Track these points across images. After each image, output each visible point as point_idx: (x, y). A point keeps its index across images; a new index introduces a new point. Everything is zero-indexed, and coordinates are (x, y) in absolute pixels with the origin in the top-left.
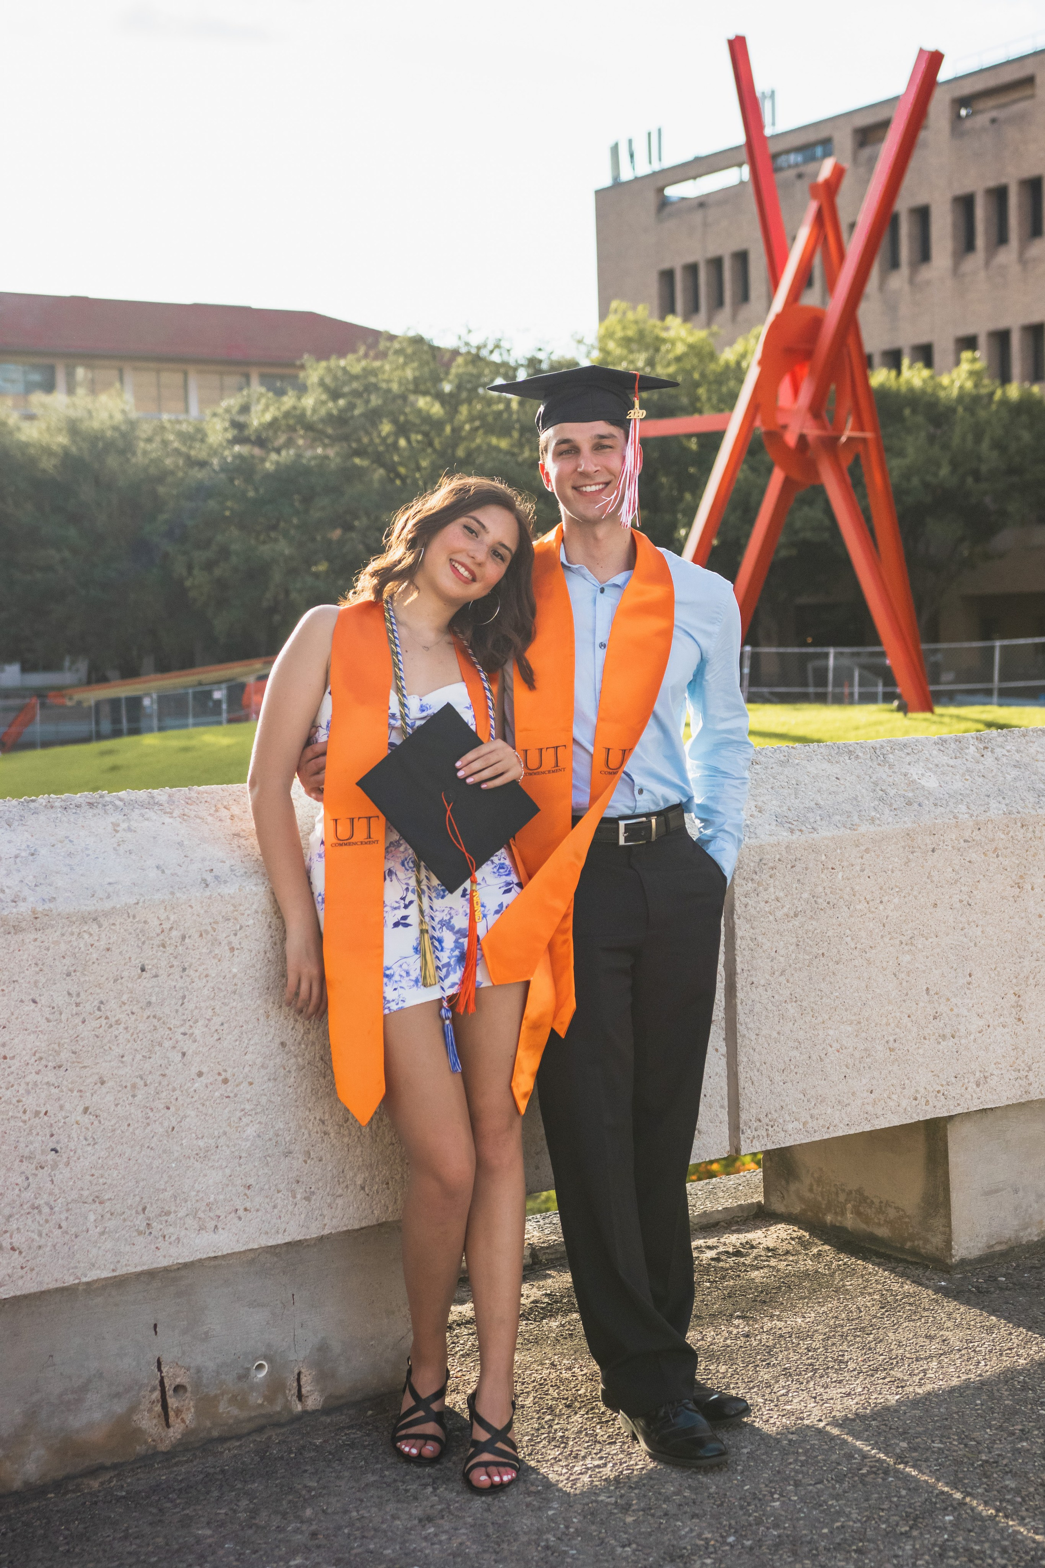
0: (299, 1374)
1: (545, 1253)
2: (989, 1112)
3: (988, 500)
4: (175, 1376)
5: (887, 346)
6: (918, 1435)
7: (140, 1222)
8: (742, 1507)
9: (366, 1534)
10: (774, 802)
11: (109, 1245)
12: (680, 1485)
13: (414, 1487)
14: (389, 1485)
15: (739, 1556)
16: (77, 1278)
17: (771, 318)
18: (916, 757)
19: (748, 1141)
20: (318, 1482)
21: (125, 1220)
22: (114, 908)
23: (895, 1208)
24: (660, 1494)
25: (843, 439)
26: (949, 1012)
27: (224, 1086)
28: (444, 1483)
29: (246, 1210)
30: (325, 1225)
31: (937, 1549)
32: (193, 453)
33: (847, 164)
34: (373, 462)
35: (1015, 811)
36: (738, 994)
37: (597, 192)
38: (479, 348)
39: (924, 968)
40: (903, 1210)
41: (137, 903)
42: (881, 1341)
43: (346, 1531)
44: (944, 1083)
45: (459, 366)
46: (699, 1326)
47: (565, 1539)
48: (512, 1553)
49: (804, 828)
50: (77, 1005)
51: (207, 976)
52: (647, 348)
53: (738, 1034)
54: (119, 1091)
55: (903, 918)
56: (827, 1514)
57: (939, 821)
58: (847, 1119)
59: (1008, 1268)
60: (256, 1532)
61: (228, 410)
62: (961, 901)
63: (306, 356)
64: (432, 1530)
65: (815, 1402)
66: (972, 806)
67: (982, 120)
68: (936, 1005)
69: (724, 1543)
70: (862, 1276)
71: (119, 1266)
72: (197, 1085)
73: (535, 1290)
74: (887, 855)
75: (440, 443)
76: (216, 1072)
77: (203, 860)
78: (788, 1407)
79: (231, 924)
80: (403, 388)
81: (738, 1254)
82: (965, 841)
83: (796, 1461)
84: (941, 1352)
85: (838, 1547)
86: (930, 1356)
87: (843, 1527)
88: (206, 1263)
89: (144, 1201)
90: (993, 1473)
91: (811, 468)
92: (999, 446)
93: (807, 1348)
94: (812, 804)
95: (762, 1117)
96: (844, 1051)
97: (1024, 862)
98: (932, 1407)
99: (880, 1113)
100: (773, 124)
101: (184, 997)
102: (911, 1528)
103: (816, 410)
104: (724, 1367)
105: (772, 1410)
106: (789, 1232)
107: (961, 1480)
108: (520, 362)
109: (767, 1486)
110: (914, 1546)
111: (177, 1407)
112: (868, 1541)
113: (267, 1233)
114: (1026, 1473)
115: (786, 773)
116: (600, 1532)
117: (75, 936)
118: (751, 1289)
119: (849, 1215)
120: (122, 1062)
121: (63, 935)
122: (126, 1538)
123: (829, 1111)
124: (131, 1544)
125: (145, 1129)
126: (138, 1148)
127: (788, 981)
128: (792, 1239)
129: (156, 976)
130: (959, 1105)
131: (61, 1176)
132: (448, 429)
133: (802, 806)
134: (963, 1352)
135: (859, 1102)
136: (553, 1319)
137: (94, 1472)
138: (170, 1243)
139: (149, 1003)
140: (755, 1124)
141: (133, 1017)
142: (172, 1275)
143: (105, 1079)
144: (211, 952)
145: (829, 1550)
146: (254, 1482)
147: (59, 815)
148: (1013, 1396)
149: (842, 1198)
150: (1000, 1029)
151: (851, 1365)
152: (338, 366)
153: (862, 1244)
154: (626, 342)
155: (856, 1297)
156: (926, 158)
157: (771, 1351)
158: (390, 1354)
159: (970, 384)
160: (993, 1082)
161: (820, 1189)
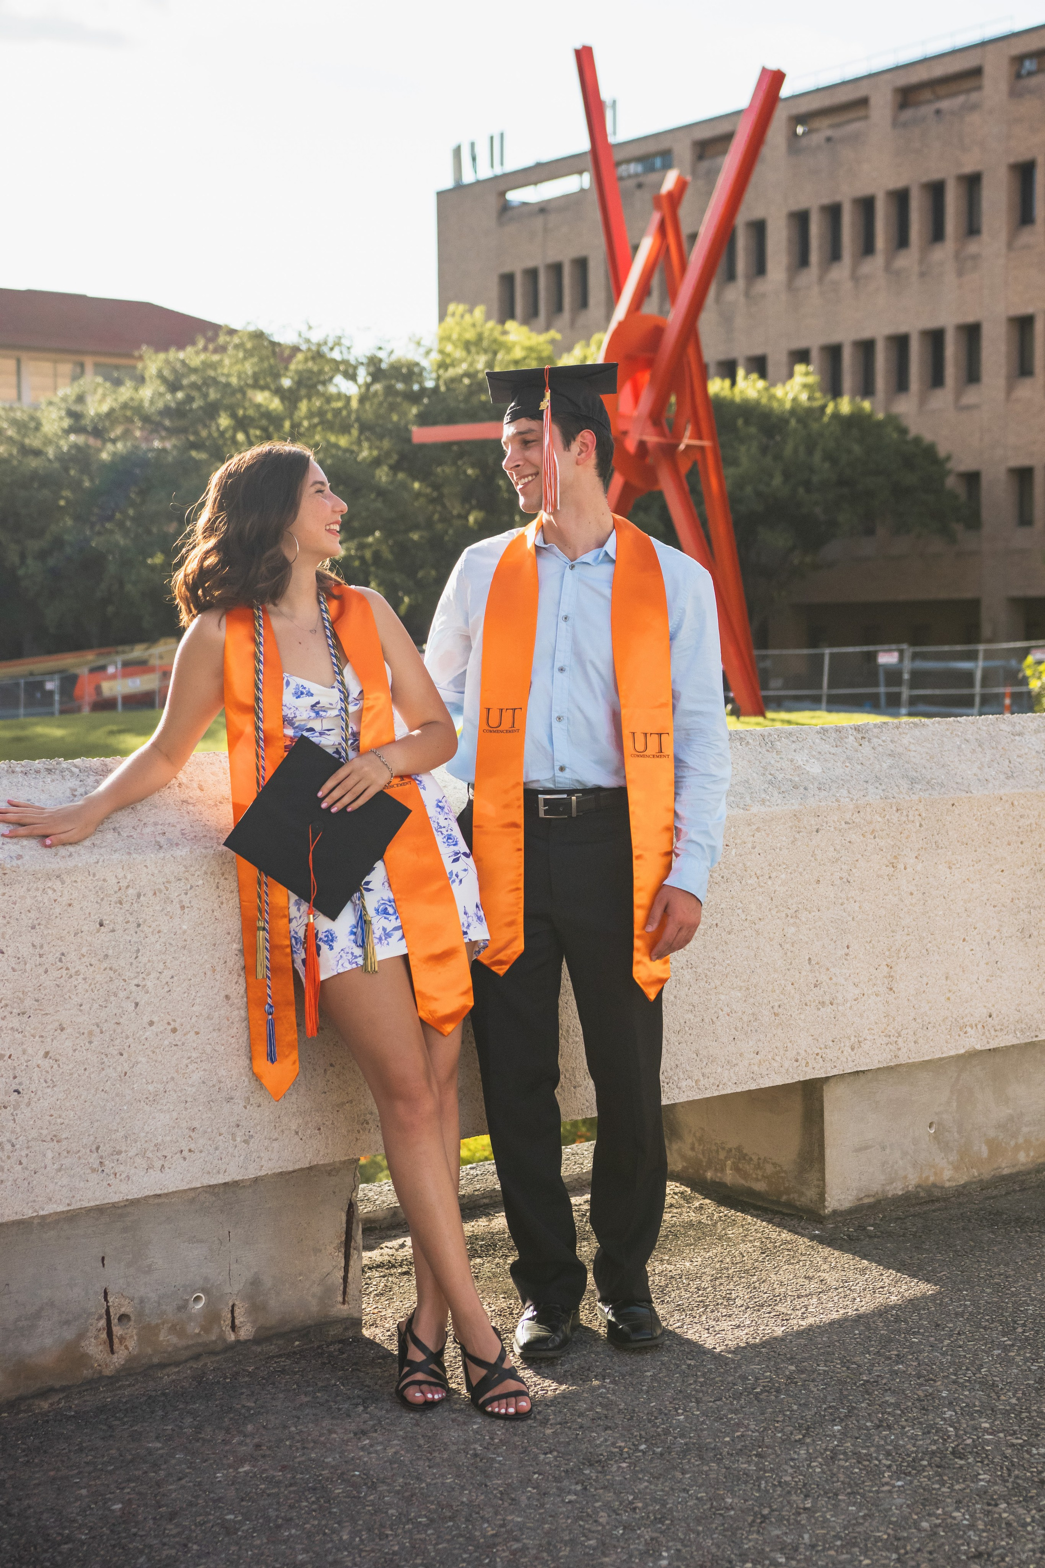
0: (233, 1306)
2: (861, 1074)
3: (818, 510)
4: (121, 1305)
5: (722, 357)
6: (805, 1360)
7: (94, 1159)
8: (650, 1421)
9: (306, 1445)
11: (65, 1181)
12: (592, 1403)
13: (346, 1406)
14: (322, 1405)
15: (651, 1461)
16: (35, 1211)
17: (613, 325)
18: (801, 744)
20: (255, 1402)
21: (79, 1158)
22: (76, 866)
23: (773, 1164)
24: (574, 1410)
25: (682, 447)
26: (828, 981)
27: (172, 1035)
28: (373, 1402)
29: (190, 1151)
30: (262, 1166)
31: (828, 1453)
32: (27, 441)
33: (688, 178)
34: (211, 455)
35: (891, 796)
37: (440, 194)
38: (319, 345)
39: (807, 939)
40: (780, 1166)
41: (97, 862)
42: (763, 1282)
43: (288, 1443)
44: (823, 1046)
45: (298, 362)
47: (492, 1448)
48: (443, 1461)
50: (41, 956)
51: (159, 932)
52: (486, 351)
54: (77, 1038)
55: (789, 893)
56: (727, 1426)
57: (823, 804)
58: (735, 1078)
59: (875, 1219)
60: (203, 1445)
61: (64, 399)
62: (841, 878)
63: (144, 348)
64: (367, 1442)
66: (852, 791)
67: (817, 138)
68: (817, 974)
69: (637, 1450)
70: (743, 1226)
71: (73, 1201)
72: (147, 1034)
74: (777, 834)
76: (166, 1022)
77: (156, 824)
79: (182, 884)
80: (242, 383)
82: (846, 823)
83: (695, 1382)
84: (820, 1290)
85: (740, 1452)
86: (810, 1294)
87: (742, 1436)
88: (151, 1201)
89: (98, 1140)
90: (874, 1391)
91: (650, 475)
92: (829, 457)
93: (697, 1288)
96: (734, 1015)
97: (898, 843)
98: (816, 1337)
99: (765, 1073)
100: (616, 133)
101: (138, 951)
102: (804, 1436)
103: (656, 417)
107: (846, 1397)
108: (360, 360)
109: (671, 1403)
110: (807, 1450)
111: (121, 1335)
112: (767, 1447)
113: (209, 1173)
114: (904, 1391)
116: (523, 1442)
117: (40, 891)
119: (728, 1172)
120: (81, 1011)
121: (29, 890)
122: (81, 1450)
123: (719, 1070)
124: (87, 1456)
125: (99, 1073)
126: (93, 1091)
128: (675, 1194)
129: (113, 931)
130: (835, 1067)
131: (23, 1116)
132: (287, 424)
134: (840, 1290)
135: (746, 1063)
137: (44, 1394)
138: (121, 1181)
139: (106, 956)
141: (91, 969)
142: (119, 1211)
143: (65, 1026)
144: (163, 910)
145: (732, 1455)
146: (195, 1403)
147: (21, 780)
148: (888, 1327)
149: (722, 1155)
150: (874, 998)
151: (739, 1302)
152: (178, 359)
153: (741, 1198)
154: (467, 346)
155: (738, 1244)
156: (763, 174)
157: (663, 1290)
158: (317, 1290)
159: (804, 397)
160: (866, 1046)
161: (701, 1147)
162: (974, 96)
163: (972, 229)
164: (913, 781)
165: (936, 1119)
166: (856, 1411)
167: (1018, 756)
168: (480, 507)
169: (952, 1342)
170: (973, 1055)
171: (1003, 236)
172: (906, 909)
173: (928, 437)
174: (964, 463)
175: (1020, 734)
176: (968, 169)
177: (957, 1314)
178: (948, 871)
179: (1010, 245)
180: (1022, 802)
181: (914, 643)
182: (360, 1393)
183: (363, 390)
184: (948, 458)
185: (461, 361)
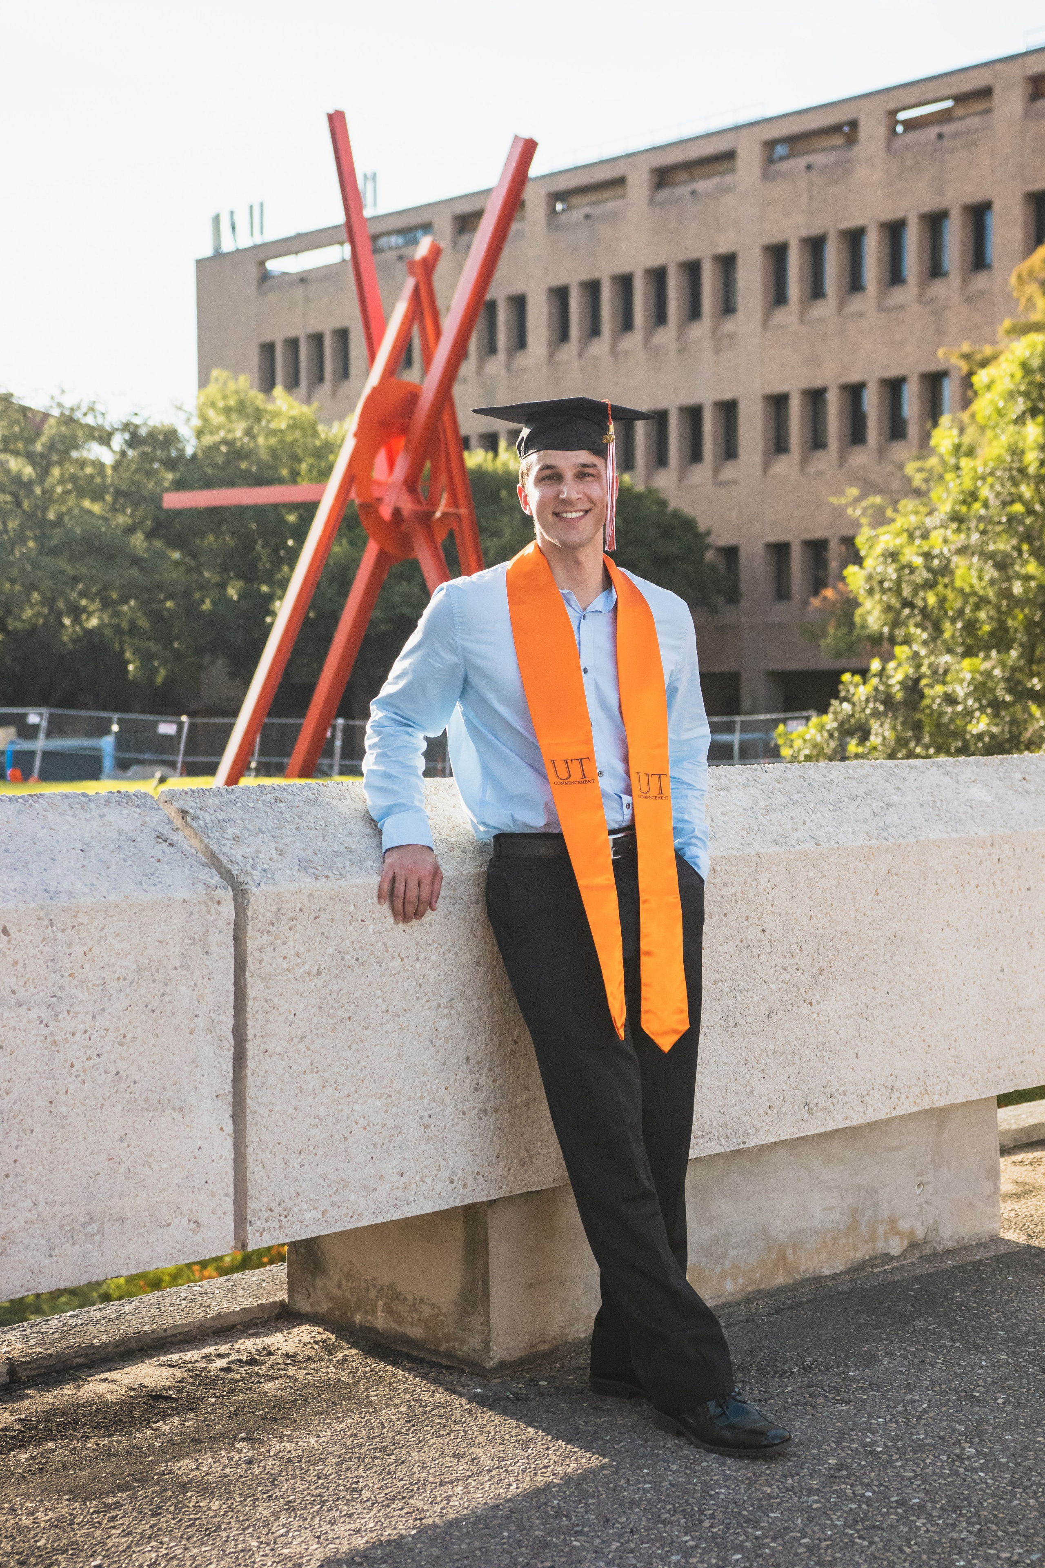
1: (26, 1369)
2: (533, 1196)
5: (484, 429)
10: (298, 844)
17: (367, 390)
19: (258, 1234)
23: (430, 1305)
25: (438, 514)
26: (492, 1083)
33: (445, 245)
36: (248, 1064)
37: (198, 262)
38: (72, 410)
39: (465, 1035)
40: (438, 1308)
42: (402, 1463)
45: (50, 428)
46: (196, 1452)
49: (330, 874)
52: (247, 418)
53: (248, 1111)
55: (442, 978)
58: (373, 1207)
59: (551, 1369)
65: (318, 1543)
67: (576, 215)
68: (479, 1075)
70: (390, 1384)
73: (7, 1414)
75: (30, 504)
78: (286, 1551)
81: (252, 1362)
84: (469, 1473)
86: (457, 1480)
91: (406, 543)
93: (317, 1475)
94: (342, 848)
95: (273, 1205)
96: (371, 1129)
98: (453, 1543)
99: (411, 1199)
100: (375, 205)
103: (411, 484)
104: (217, 1503)
105: (266, 1555)
106: (313, 1334)
108: (115, 426)
115: (314, 812)
118: (262, 1404)
119: (380, 1314)
123: (353, 1197)
127: (308, 1049)
128: (316, 1342)
130: (500, 1188)
132: (38, 490)
133: (330, 850)
134: (493, 1473)
135: (388, 1187)
136: (23, 1450)
140: (266, 1215)
148: (544, 1524)
149: (373, 1294)
151: (365, 1494)
153: (394, 1347)
154: (228, 412)
155: (381, 1409)
156: (523, 249)
157: (275, 1480)
160: (538, 1162)
161: (349, 1285)
162: (729, 179)
163: (728, 307)
167: (723, 814)
168: (239, 577)
169: (622, 1544)
171: (758, 315)
173: (687, 510)
174: (722, 538)
175: (726, 789)
176: (724, 249)
177: (632, 1503)
179: (765, 323)
180: (725, 867)
183: (118, 457)
184: (708, 533)
185: (220, 427)
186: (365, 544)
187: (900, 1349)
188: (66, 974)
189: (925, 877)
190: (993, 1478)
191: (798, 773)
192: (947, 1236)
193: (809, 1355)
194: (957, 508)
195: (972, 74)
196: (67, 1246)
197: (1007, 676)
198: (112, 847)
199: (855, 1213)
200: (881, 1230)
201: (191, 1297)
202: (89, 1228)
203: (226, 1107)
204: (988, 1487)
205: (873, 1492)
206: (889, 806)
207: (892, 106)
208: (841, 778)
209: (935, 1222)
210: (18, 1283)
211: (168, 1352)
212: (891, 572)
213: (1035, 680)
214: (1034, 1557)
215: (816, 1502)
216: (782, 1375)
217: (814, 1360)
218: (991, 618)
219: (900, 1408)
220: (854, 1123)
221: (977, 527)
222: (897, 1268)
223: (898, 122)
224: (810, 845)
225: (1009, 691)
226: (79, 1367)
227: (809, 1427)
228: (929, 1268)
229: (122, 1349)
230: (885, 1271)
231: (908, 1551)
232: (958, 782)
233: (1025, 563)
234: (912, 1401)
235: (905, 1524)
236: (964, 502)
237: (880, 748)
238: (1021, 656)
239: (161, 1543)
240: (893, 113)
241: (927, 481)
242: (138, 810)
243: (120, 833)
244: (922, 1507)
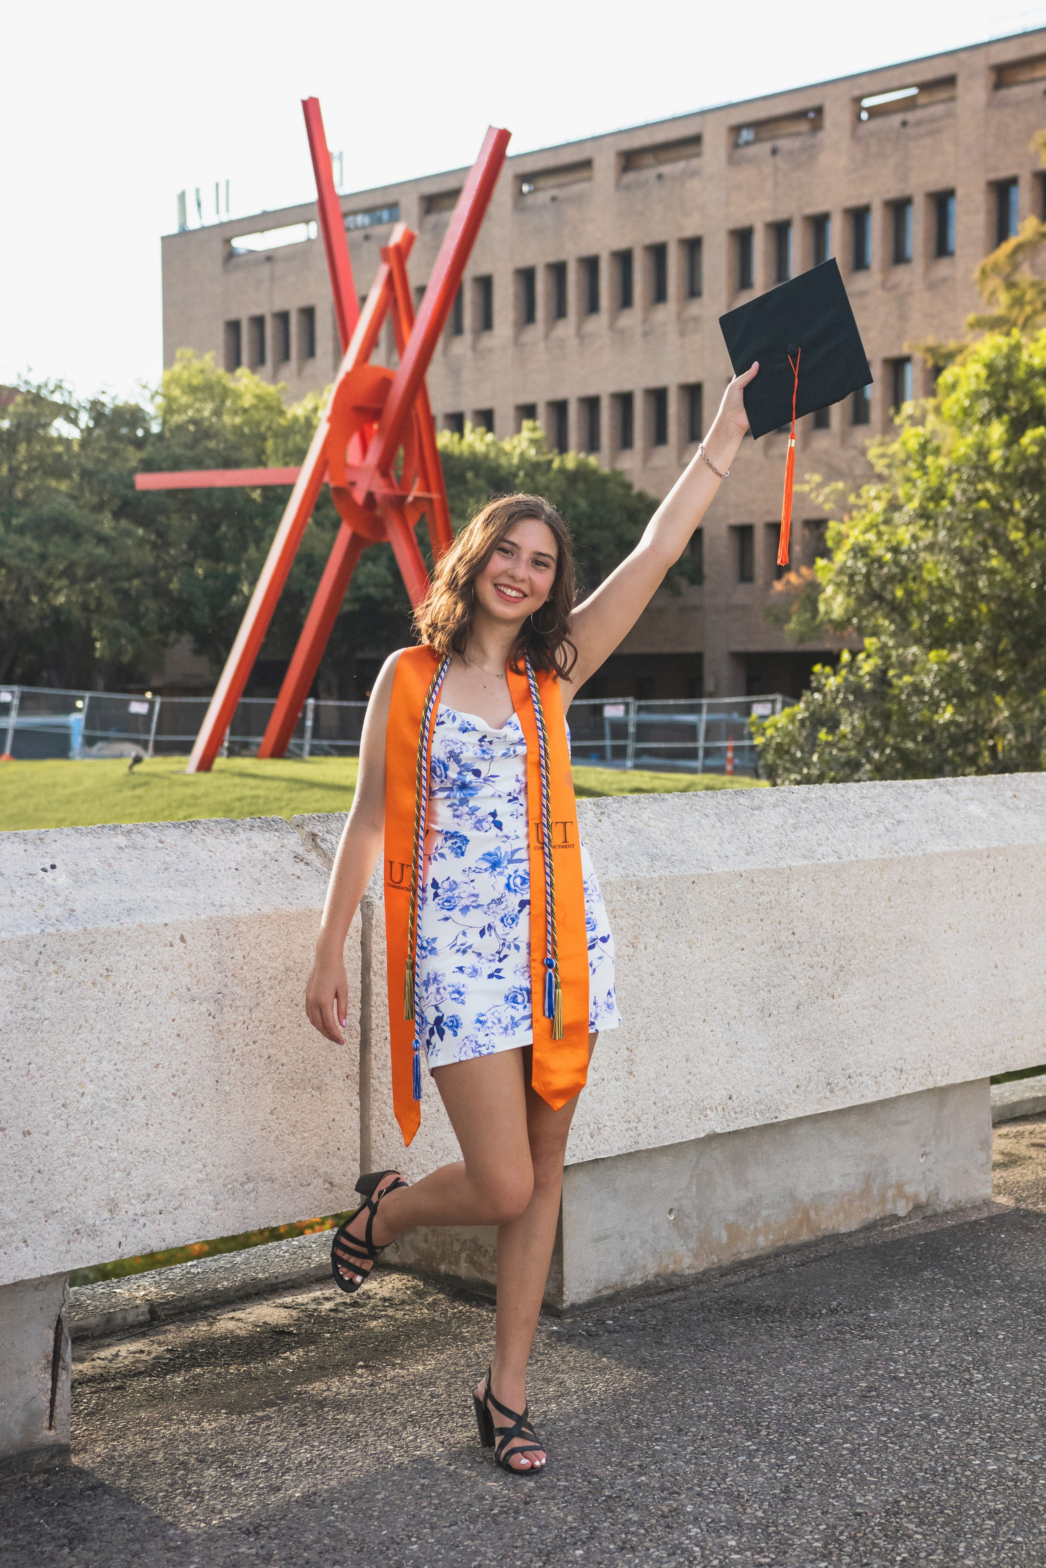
1: (164, 1309)
2: (600, 1162)
5: (450, 410)
12: (319, 1533)
13: (50, 1548)
14: (23, 1548)
17: (341, 375)
25: (410, 499)
33: (416, 232)
35: (631, 874)
37: (164, 239)
38: (39, 387)
45: (17, 405)
46: (324, 1376)
52: (213, 398)
53: (372, 1089)
59: (614, 1311)
65: (443, 1447)
67: (543, 197)
70: (478, 1323)
73: (156, 1346)
81: (355, 1304)
83: (430, 1504)
84: (558, 1394)
86: (549, 1399)
90: (616, 1508)
91: (378, 526)
93: (430, 1395)
97: (639, 923)
100: (342, 184)
102: (545, 1564)
103: (384, 467)
104: (352, 1416)
106: (403, 1281)
107: (587, 1516)
108: (82, 404)
109: (403, 1530)
114: (647, 1506)
118: (371, 1338)
119: (463, 1264)
128: (407, 1288)
134: (579, 1393)
136: (176, 1374)
149: (457, 1247)
150: (613, 1082)
153: (475, 1292)
154: (192, 390)
155: (474, 1343)
156: (489, 229)
157: (396, 1398)
158: (21, 1416)
159: (532, 452)
160: (606, 1133)
161: (435, 1239)
162: (695, 163)
163: (693, 291)
164: (653, 858)
165: (675, 1205)
166: (598, 1532)
167: (758, 831)
168: (207, 556)
169: (696, 1448)
170: (713, 1138)
171: (723, 299)
172: (646, 990)
173: (652, 491)
175: (759, 808)
176: (689, 233)
177: (699, 1417)
178: (688, 951)
181: (638, 697)
182: (66, 1532)
183: (85, 433)
185: (187, 407)
186: (336, 526)
187: (912, 1294)
188: (229, 975)
189: (931, 886)
190: (999, 1398)
191: (820, 794)
192: (946, 1199)
193: (834, 1300)
194: (925, 504)
195: (935, 62)
196: (230, 1201)
197: (972, 667)
198: (260, 866)
199: (868, 1178)
200: (890, 1193)
201: (291, 1250)
202: (246, 1187)
203: (354, 1085)
204: (995, 1404)
205: (900, 1408)
206: (899, 822)
207: (857, 93)
208: (857, 797)
209: (936, 1187)
210: (191, 1232)
211: (280, 1296)
212: (861, 566)
213: (999, 672)
214: (1037, 1457)
215: (853, 1416)
216: (813, 1317)
217: (839, 1304)
218: (956, 610)
219: (916, 1343)
220: (869, 1100)
221: (944, 523)
222: (903, 1227)
223: (862, 109)
224: (833, 859)
225: (976, 682)
226: (208, 1308)
227: (841, 1357)
228: (931, 1227)
229: (241, 1293)
230: (894, 1230)
231: (932, 1453)
232: (957, 800)
233: (989, 558)
234: (926, 1337)
235: (928, 1433)
236: (931, 499)
237: (850, 736)
238: (986, 648)
239: (313, 1446)
240: (858, 100)
241: (889, 466)
242: (277, 834)
243: (265, 853)
244: (941, 1420)
